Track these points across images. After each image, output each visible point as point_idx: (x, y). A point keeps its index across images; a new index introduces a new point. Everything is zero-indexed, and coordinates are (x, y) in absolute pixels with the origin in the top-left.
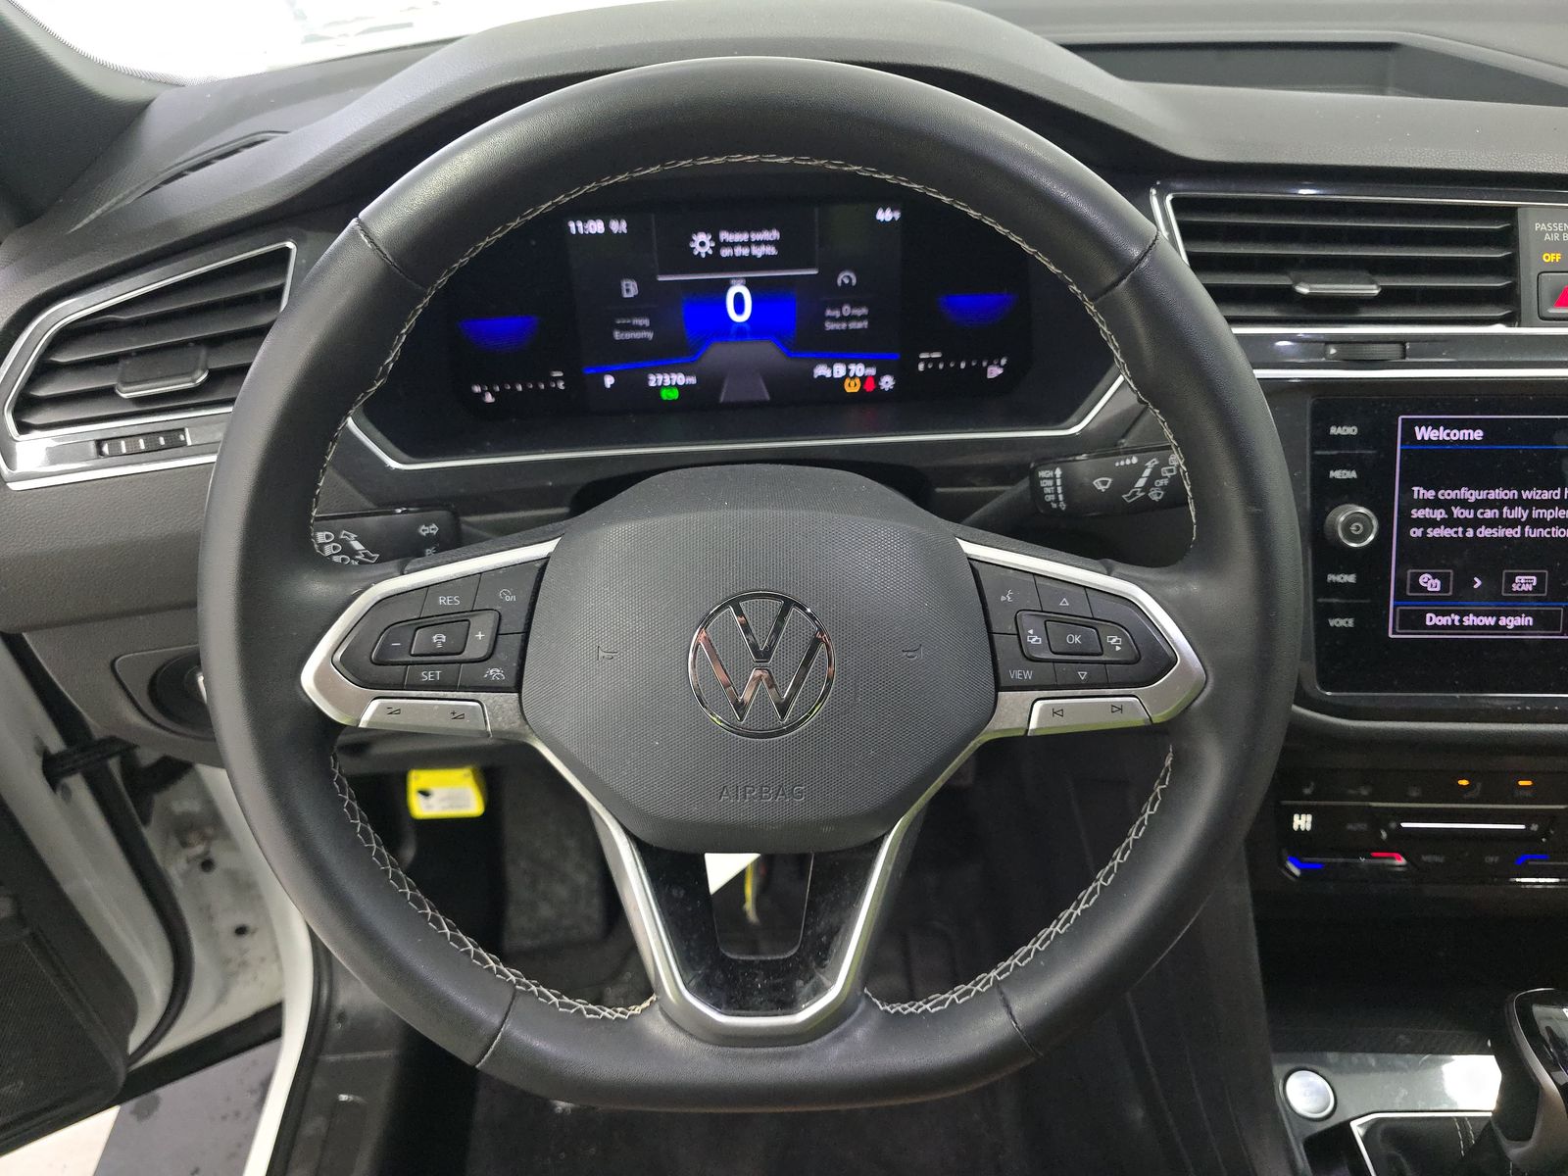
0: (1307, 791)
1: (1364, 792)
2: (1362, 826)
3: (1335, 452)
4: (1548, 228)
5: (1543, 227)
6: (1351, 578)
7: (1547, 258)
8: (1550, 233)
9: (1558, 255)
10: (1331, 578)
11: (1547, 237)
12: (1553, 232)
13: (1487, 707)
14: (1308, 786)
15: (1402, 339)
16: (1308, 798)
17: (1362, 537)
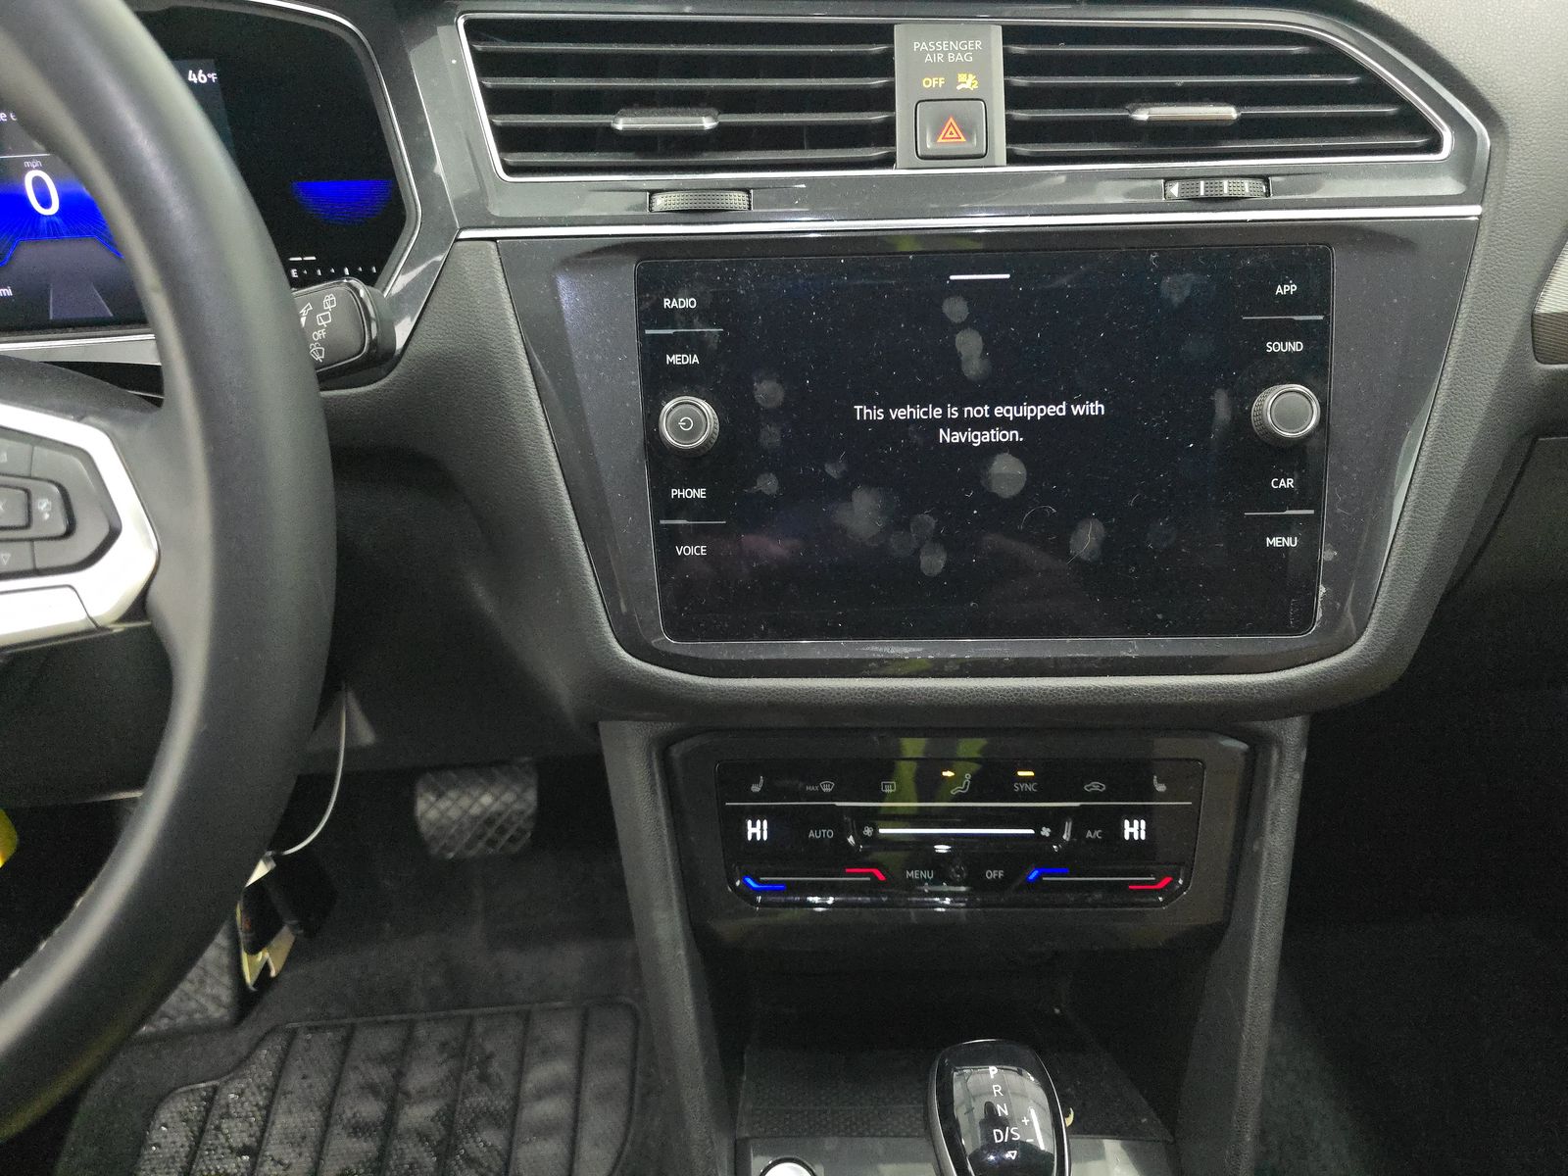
0: (756, 788)
1: (827, 789)
2: (828, 833)
3: (671, 332)
4: (929, 47)
5: (924, 47)
6: (700, 493)
7: (927, 83)
8: (931, 53)
9: (940, 79)
10: (675, 492)
11: (928, 58)
12: (936, 52)
13: (879, 656)
14: (757, 782)
15: (747, 186)
16: (757, 797)
17: (692, 435)
